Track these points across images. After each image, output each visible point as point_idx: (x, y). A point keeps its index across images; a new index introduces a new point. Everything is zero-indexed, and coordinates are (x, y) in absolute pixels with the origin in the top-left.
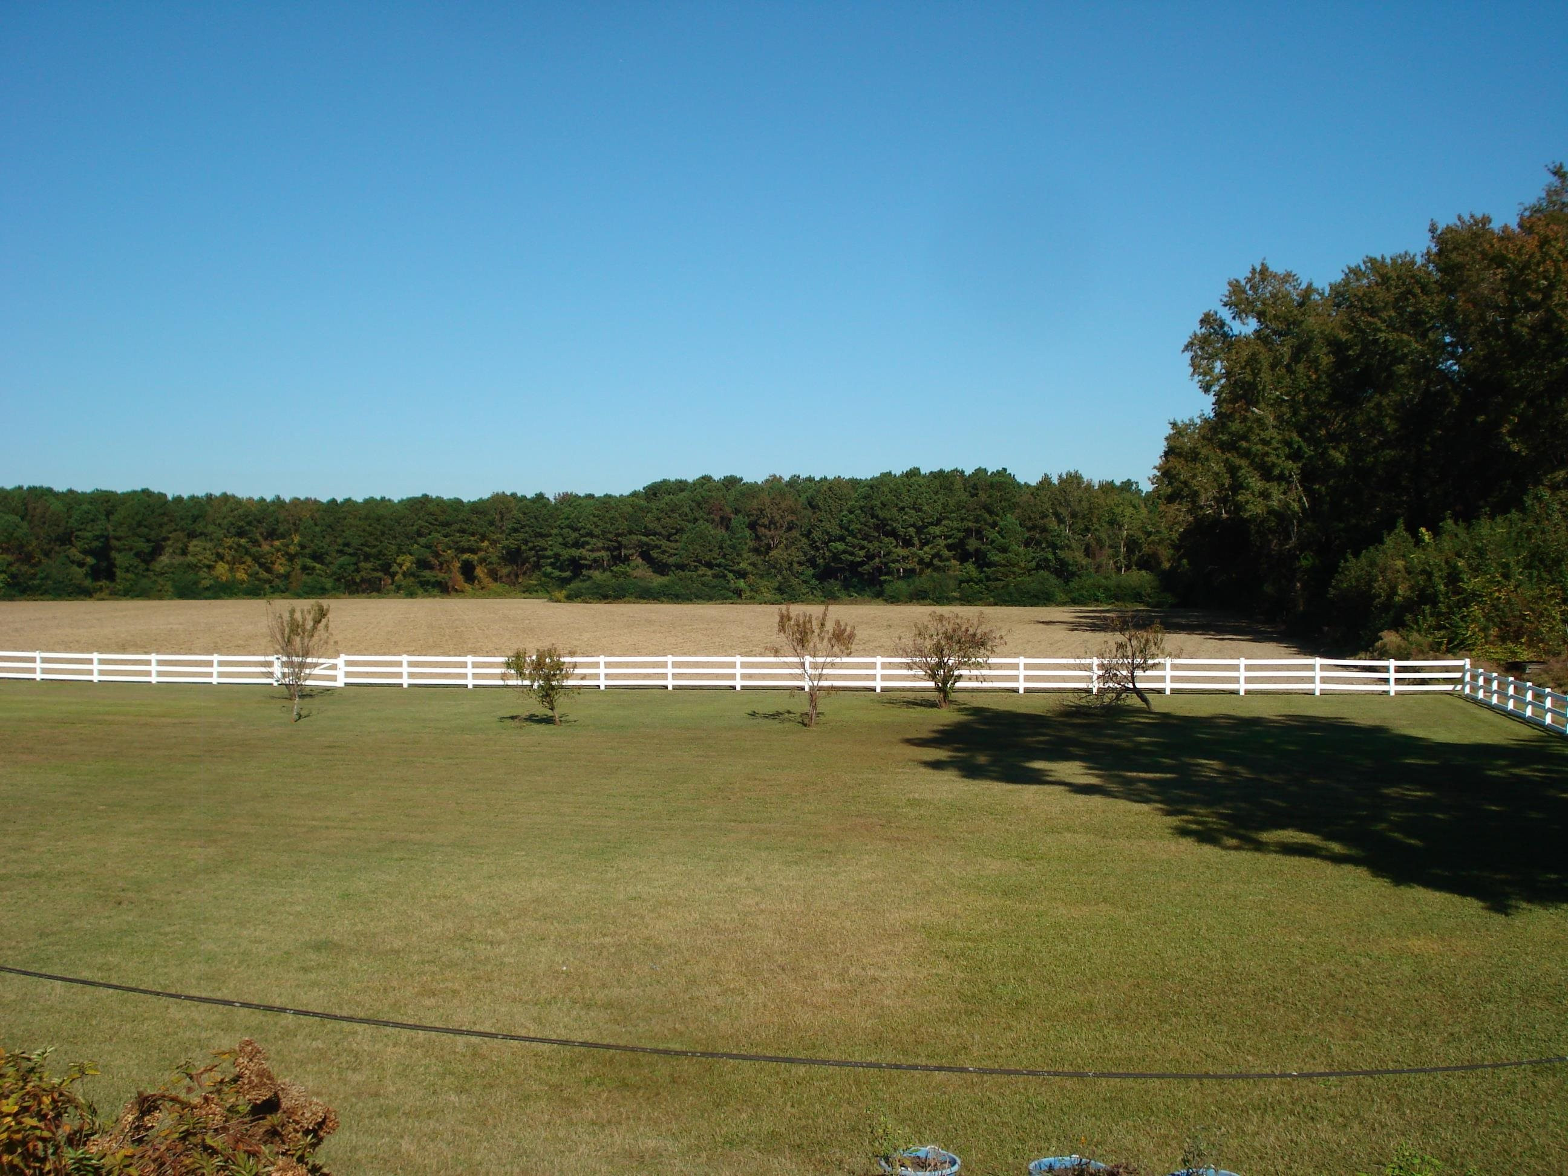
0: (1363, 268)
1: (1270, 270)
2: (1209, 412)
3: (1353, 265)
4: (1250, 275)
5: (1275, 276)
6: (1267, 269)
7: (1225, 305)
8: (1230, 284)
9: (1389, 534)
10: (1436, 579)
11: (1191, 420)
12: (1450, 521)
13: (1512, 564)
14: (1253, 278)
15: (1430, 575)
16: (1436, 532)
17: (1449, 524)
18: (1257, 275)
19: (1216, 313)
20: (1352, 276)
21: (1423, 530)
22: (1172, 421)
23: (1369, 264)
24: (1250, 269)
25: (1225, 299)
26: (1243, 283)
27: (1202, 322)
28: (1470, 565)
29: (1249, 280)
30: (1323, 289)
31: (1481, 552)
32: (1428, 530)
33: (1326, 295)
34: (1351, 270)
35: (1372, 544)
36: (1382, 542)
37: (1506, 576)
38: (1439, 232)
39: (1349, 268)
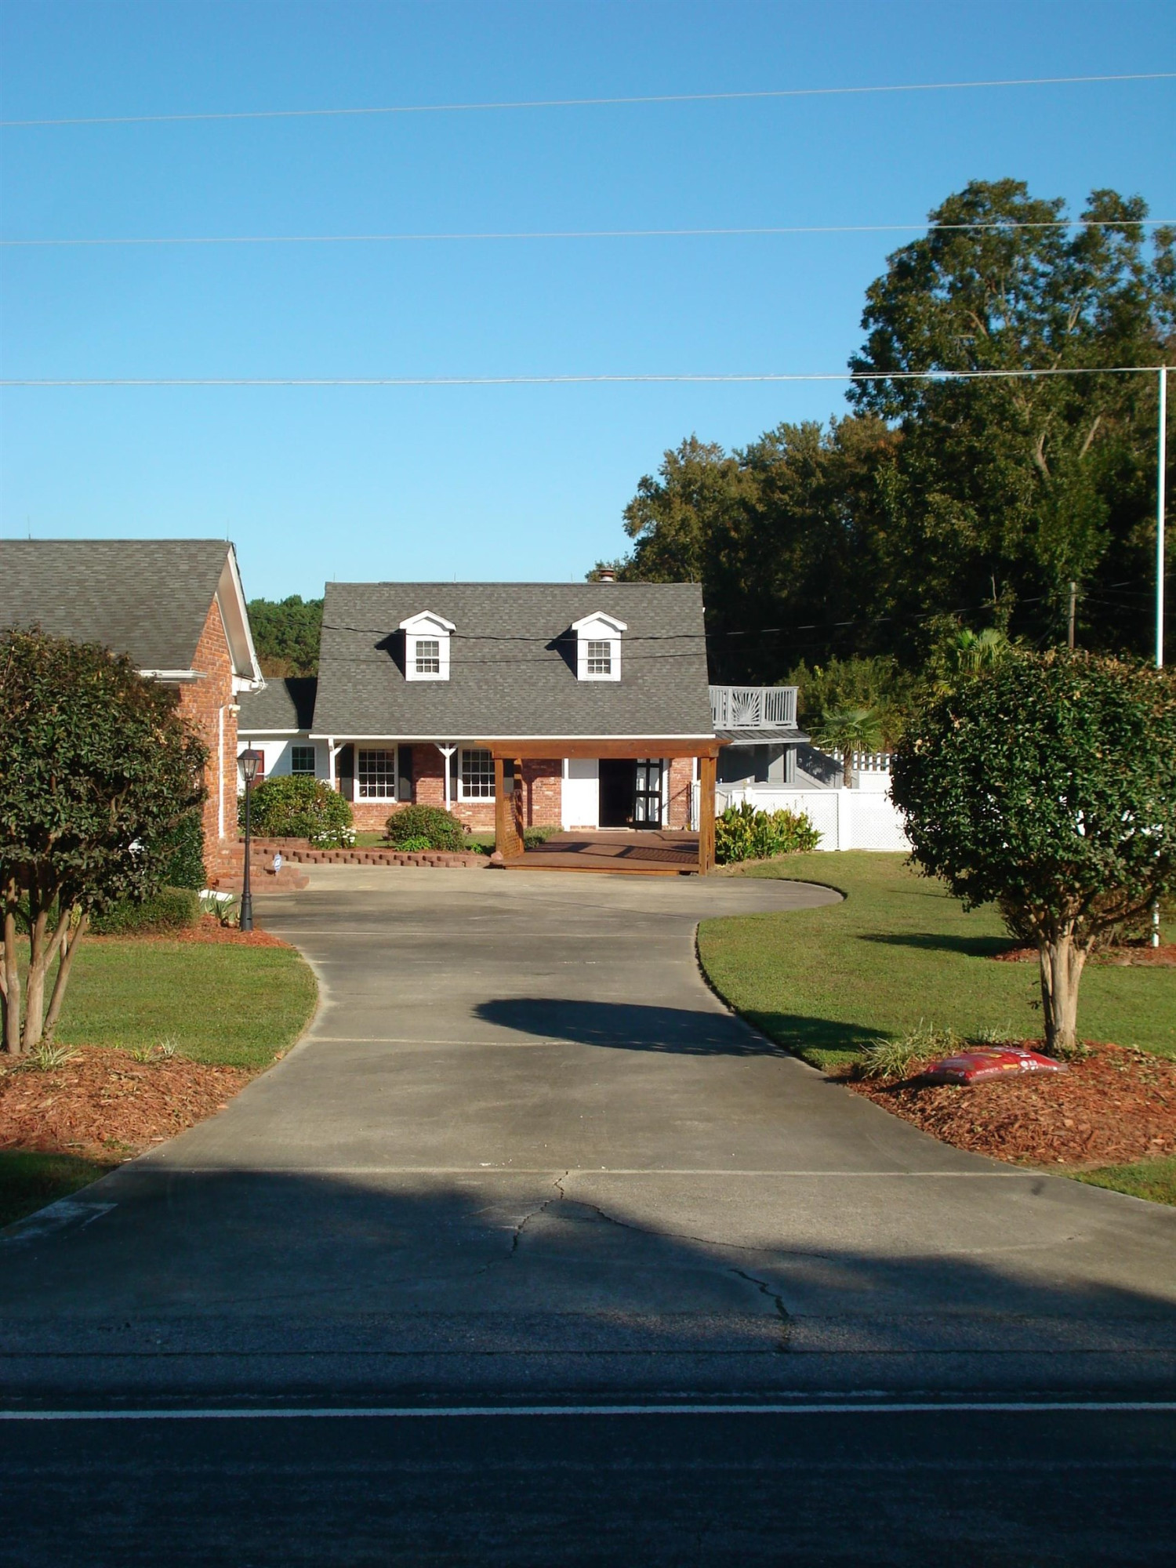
0: (777, 434)
1: (699, 442)
2: (632, 554)
3: (768, 431)
4: (682, 447)
5: (702, 447)
6: (696, 442)
7: (662, 474)
8: (666, 455)
9: (793, 671)
10: (822, 700)
11: (616, 562)
12: (834, 661)
13: (871, 690)
14: (684, 449)
15: (817, 698)
16: (826, 669)
17: (833, 663)
18: (688, 447)
19: (652, 478)
20: (767, 441)
21: (817, 667)
22: (599, 562)
23: (782, 430)
24: (682, 441)
25: (662, 469)
26: (676, 453)
27: (640, 485)
28: (844, 692)
29: (681, 451)
30: (742, 450)
31: (851, 682)
32: (820, 668)
33: (745, 455)
34: (767, 436)
35: (781, 678)
36: (788, 677)
37: (866, 698)
38: (837, 424)
39: (765, 434)
